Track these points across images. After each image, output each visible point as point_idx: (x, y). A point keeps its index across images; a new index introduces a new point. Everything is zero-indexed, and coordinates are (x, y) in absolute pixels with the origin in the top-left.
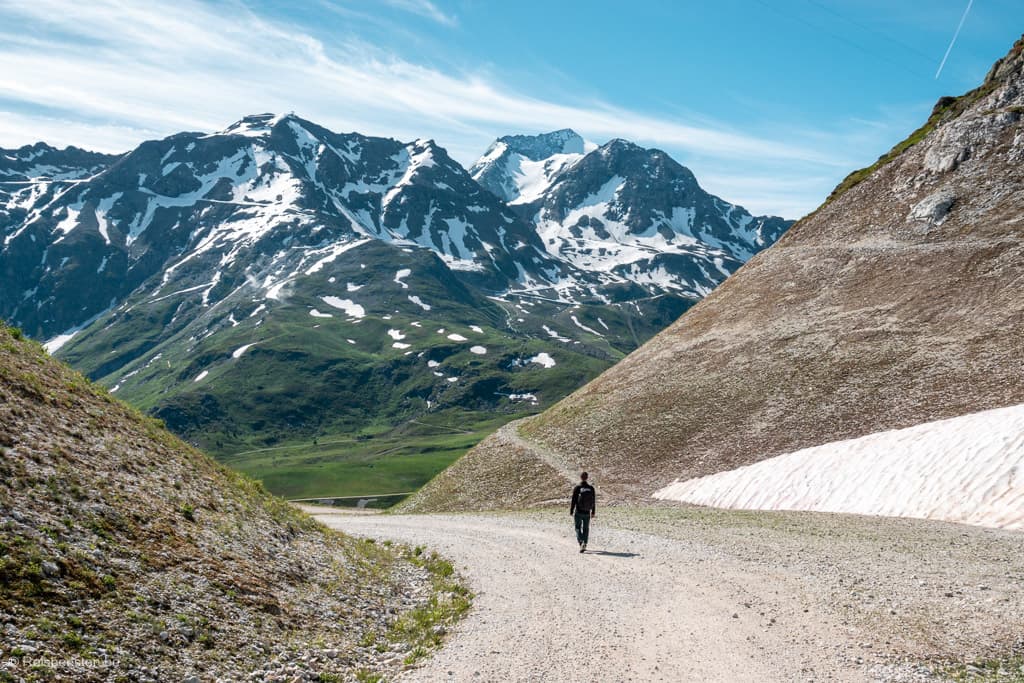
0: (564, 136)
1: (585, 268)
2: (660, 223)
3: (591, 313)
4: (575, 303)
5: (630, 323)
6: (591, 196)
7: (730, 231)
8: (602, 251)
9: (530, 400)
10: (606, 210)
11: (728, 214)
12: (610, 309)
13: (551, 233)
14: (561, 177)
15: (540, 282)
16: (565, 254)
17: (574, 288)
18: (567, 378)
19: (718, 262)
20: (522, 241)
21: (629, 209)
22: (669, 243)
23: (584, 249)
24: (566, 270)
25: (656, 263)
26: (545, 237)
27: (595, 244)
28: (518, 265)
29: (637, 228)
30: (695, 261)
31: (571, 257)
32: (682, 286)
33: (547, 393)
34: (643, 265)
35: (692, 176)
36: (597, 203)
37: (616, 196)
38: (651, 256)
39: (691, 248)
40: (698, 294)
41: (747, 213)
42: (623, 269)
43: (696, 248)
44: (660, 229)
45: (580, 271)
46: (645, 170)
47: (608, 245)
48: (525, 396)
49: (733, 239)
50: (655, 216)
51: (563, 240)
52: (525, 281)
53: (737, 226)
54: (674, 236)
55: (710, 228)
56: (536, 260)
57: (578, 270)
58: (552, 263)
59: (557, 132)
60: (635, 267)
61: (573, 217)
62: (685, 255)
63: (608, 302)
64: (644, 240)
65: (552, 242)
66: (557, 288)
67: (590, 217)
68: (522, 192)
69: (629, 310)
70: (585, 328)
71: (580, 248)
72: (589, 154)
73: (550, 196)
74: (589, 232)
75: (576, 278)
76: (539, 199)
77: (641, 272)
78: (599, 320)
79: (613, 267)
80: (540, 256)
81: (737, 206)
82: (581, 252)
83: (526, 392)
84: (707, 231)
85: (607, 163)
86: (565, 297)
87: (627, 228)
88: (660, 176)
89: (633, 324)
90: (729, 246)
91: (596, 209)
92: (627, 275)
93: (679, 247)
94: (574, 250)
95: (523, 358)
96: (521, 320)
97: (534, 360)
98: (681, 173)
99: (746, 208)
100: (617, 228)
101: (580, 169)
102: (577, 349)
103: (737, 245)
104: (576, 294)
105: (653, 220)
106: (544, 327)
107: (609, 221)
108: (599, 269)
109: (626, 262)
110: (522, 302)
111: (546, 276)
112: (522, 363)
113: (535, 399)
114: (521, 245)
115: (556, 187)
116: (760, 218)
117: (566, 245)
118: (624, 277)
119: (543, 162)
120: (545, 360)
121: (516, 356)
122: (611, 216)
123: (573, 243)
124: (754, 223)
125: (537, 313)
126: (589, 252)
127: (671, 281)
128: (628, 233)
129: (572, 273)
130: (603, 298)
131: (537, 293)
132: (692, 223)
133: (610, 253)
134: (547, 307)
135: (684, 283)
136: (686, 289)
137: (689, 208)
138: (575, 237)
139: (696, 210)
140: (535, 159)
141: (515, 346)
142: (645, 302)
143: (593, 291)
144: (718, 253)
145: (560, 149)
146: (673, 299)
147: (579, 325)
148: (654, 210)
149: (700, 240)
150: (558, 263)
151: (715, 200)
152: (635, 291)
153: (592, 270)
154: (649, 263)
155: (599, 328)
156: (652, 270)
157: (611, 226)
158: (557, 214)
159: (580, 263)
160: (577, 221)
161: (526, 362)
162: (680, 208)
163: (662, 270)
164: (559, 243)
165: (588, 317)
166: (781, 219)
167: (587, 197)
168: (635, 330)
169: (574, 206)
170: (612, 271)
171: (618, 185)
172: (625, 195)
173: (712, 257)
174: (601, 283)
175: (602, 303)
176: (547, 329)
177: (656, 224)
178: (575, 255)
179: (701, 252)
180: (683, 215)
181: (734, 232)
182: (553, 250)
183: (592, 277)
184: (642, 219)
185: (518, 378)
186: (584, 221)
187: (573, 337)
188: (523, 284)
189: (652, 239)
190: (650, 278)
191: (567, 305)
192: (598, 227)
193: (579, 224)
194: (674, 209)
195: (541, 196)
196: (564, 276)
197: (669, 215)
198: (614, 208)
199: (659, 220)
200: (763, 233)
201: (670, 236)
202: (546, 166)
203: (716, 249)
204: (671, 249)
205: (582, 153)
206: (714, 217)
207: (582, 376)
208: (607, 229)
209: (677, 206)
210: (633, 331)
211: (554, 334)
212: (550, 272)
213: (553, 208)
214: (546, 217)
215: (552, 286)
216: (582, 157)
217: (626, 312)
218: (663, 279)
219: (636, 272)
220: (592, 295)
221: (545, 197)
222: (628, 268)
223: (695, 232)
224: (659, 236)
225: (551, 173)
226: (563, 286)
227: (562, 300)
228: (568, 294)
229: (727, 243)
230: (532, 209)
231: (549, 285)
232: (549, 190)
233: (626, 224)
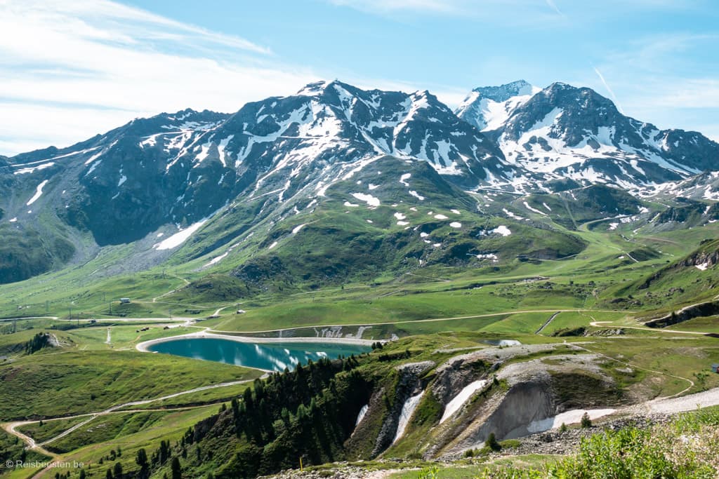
0: (519, 85)
1: (534, 171)
2: (588, 138)
3: (539, 200)
4: (527, 193)
5: (567, 206)
6: (538, 123)
7: (643, 141)
8: (546, 159)
9: (492, 259)
10: (549, 131)
11: (641, 130)
12: (553, 197)
13: (510, 149)
14: (517, 111)
15: (502, 180)
16: (520, 162)
17: (526, 184)
18: (520, 242)
19: (634, 163)
20: (489, 153)
21: (566, 130)
22: (596, 152)
23: (533, 158)
24: (520, 172)
25: (586, 166)
26: (505, 151)
27: (544, 154)
28: (487, 171)
29: (572, 143)
30: (616, 162)
31: (524, 164)
32: (606, 180)
33: (503, 254)
34: (577, 167)
35: (613, 104)
36: (542, 127)
37: (556, 122)
38: (582, 161)
39: (613, 154)
40: (618, 185)
41: (655, 128)
42: (561, 170)
43: (616, 154)
44: (588, 142)
45: (531, 172)
46: (577, 103)
47: (550, 154)
48: (488, 256)
49: (645, 147)
50: (585, 134)
51: (518, 153)
52: (490, 179)
53: (647, 138)
54: (599, 147)
55: (627, 140)
56: (499, 166)
57: (528, 172)
58: (509, 168)
59: (514, 83)
60: (570, 169)
61: (525, 137)
62: (608, 160)
63: (551, 192)
64: (577, 150)
65: (510, 154)
66: (514, 184)
67: (538, 137)
68: (488, 124)
69: (566, 197)
70: (533, 210)
71: (530, 158)
72: (536, 95)
73: (509, 124)
74: (537, 147)
75: (527, 177)
76: (501, 127)
77: (575, 172)
78: (544, 204)
79: (554, 170)
80: (501, 163)
81: (648, 124)
82: (531, 160)
83: (489, 253)
84: (625, 142)
85: (549, 99)
86: (519, 190)
87: (564, 143)
88: (588, 104)
89: (570, 206)
90: (642, 152)
91: (541, 131)
92: (565, 174)
93: (604, 154)
94: (526, 159)
95: (487, 230)
96: (487, 206)
97: (495, 231)
98: (603, 103)
99: (654, 125)
100: (557, 144)
101: (530, 106)
102: (529, 224)
103: (648, 151)
104: (527, 188)
105: (584, 136)
106: (504, 210)
107: (551, 139)
108: (543, 171)
109: (564, 165)
110: (489, 194)
111: (506, 176)
112: (487, 233)
113: (496, 257)
114: (488, 156)
115: (514, 118)
116: (666, 131)
117: (520, 156)
118: (562, 175)
119: (505, 102)
120: (504, 231)
121: (482, 228)
122: (553, 135)
123: (526, 154)
124: (661, 135)
125: (500, 201)
126: (536, 160)
127: (598, 177)
128: (565, 146)
129: (524, 174)
130: (547, 190)
131: (500, 188)
132: (613, 137)
133: (552, 160)
134: (506, 197)
135: (608, 178)
136: (609, 182)
137: (611, 127)
138: (527, 150)
139: (617, 128)
140: (499, 102)
141: (481, 222)
142: (578, 191)
143: (540, 185)
144: (634, 156)
145: (516, 93)
146: (600, 188)
147: (530, 208)
148: (584, 130)
149: (619, 149)
150: (515, 167)
151: (630, 120)
152: (571, 184)
153: (539, 171)
154: (581, 165)
155: (545, 210)
156: (583, 170)
157: (552, 142)
158: (514, 136)
159: (530, 167)
160: (528, 140)
161: (489, 232)
162: (604, 127)
163: (591, 169)
164: (515, 155)
165: (537, 200)
166: (683, 131)
167: (535, 123)
168: (571, 210)
169: (526, 130)
170: (554, 172)
171: (557, 113)
172: (563, 121)
173: (628, 160)
174: (546, 180)
175: (547, 193)
176: (506, 211)
177: (586, 139)
178: (527, 163)
179: (621, 157)
180: (606, 132)
181: (645, 142)
182: (511, 160)
183: (540, 176)
184: (575, 136)
185: (484, 243)
186: (533, 140)
187: (525, 216)
188: (489, 182)
189: (583, 149)
190: (582, 175)
191: (521, 195)
192: (543, 142)
193: (529, 142)
194: (599, 128)
195: (503, 125)
196: (519, 176)
197: (596, 132)
198: (555, 130)
199: (588, 136)
200: (668, 141)
201: (596, 146)
202: (506, 105)
203: (632, 154)
204: (599, 155)
205: (531, 95)
206: (629, 131)
207: (531, 242)
208: (549, 144)
209: (601, 126)
210: (570, 212)
211: (511, 214)
212: (508, 174)
213: (511, 132)
214: (506, 139)
215: (510, 183)
216: (531, 97)
217: (564, 198)
218: (592, 176)
219: (572, 172)
220: (539, 188)
221: (506, 125)
222: (566, 169)
223: (615, 143)
224: (588, 147)
225: (510, 110)
226: (518, 183)
227: (517, 192)
228: (522, 188)
229: (640, 150)
230: (496, 134)
231: (508, 182)
232: (508, 120)
233: (564, 140)
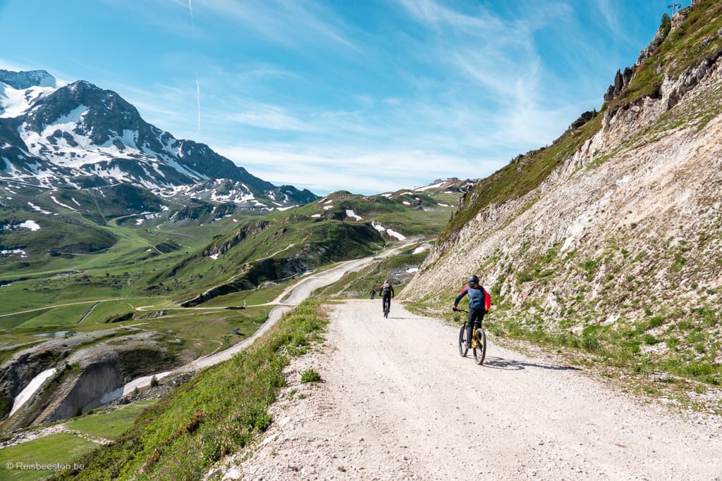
0: (41, 75)
1: (60, 165)
2: (113, 139)
3: (67, 195)
4: (53, 188)
5: (96, 203)
6: (63, 117)
7: (162, 147)
8: (73, 155)
9: (19, 254)
10: (75, 127)
11: (160, 137)
12: (82, 192)
13: (32, 140)
14: (39, 102)
15: (24, 172)
16: (44, 155)
17: (52, 178)
18: (51, 237)
19: (155, 166)
20: (8, 143)
21: (92, 128)
22: (121, 152)
23: (59, 152)
24: (45, 166)
25: (113, 164)
26: (28, 142)
27: (68, 150)
28: (6, 160)
29: (98, 141)
30: (140, 164)
31: (49, 157)
32: (131, 179)
33: (34, 248)
34: (104, 165)
35: (136, 110)
36: (68, 122)
37: (82, 119)
38: (109, 160)
39: (137, 156)
40: (143, 185)
41: (173, 138)
42: (88, 167)
43: (140, 156)
44: (114, 143)
45: (57, 166)
46: (103, 104)
47: (76, 150)
48: (15, 251)
49: (164, 153)
50: (111, 134)
51: (42, 145)
52: (11, 170)
53: (166, 145)
54: (124, 148)
55: (149, 144)
56: (21, 157)
57: (55, 166)
58: (33, 160)
59: (35, 71)
60: (97, 166)
61: (50, 130)
62: (133, 161)
63: (79, 188)
64: (103, 149)
65: (33, 146)
66: (39, 177)
67: (63, 131)
68: (6, 110)
69: (95, 194)
70: (62, 204)
71: (56, 152)
72: (61, 88)
73: (30, 114)
74: (62, 142)
75: (53, 171)
76: (22, 116)
77: (102, 170)
78: (73, 199)
79: (81, 165)
80: (23, 155)
81: (166, 132)
82: (57, 154)
83: (16, 248)
84: (147, 146)
85: (75, 96)
86: (45, 183)
87: (91, 141)
88: (114, 108)
89: (98, 202)
90: (162, 156)
91: (68, 126)
92: (92, 171)
93: (128, 155)
94: (51, 152)
95: (13, 224)
96: (10, 198)
97: (22, 225)
98: (127, 108)
99: (171, 134)
100: (83, 140)
101: (53, 99)
102: (56, 218)
103: (166, 156)
104: (54, 182)
105: (110, 136)
106: (29, 203)
107: (77, 135)
108: (71, 166)
109: (91, 162)
110: (10, 186)
111: (29, 169)
112: (12, 228)
113: (24, 253)
114: (8, 145)
115: (36, 108)
116: (180, 141)
117: (44, 149)
118: (90, 172)
119: (25, 91)
120: (32, 225)
121: (7, 222)
122: (78, 131)
123: (50, 147)
124: (177, 144)
125: (24, 193)
126: (62, 154)
127: (124, 176)
128: (91, 144)
129: (50, 168)
130: (75, 185)
131: (23, 180)
132: (137, 140)
133: (79, 156)
134: (31, 190)
135: (133, 178)
136: (134, 181)
137: (134, 130)
138: (51, 143)
139: (140, 133)
140: (17, 88)
141: (5, 215)
142: (107, 188)
143: (67, 180)
144: (155, 160)
145: (38, 83)
146: (126, 187)
147: (58, 202)
148: (110, 130)
149: (142, 152)
150: (40, 160)
151: (152, 127)
152: (98, 181)
153: (66, 166)
154: (108, 164)
155: (73, 205)
156: (110, 168)
157: (78, 138)
158: (37, 128)
159: (56, 161)
160: (52, 133)
161: (15, 227)
162: (128, 130)
163: (117, 169)
164: (39, 147)
165: (66, 194)
166: (194, 142)
167: (60, 117)
168: (100, 206)
169: (50, 123)
170: (81, 168)
171: (83, 112)
172: (88, 119)
173: (151, 163)
174: (73, 175)
175: (75, 188)
176: (32, 205)
177: (112, 139)
178: (52, 156)
179: (144, 159)
180: (130, 135)
181: (164, 148)
182: (35, 152)
183: (67, 171)
184: (101, 135)
185: (10, 238)
186: (58, 134)
187: (53, 210)
188: (10, 173)
189: (109, 148)
190: (109, 173)
191: (48, 189)
192: (69, 138)
193: (53, 135)
194: (124, 131)
195: (24, 114)
196: (44, 169)
197: (121, 134)
198: (80, 127)
199: (114, 137)
200: (183, 150)
201: (121, 147)
202: (27, 93)
203: (154, 158)
204: (124, 156)
205: (54, 88)
206: (151, 137)
207: (62, 236)
208: (75, 140)
209: (126, 129)
210: (98, 208)
211: (38, 208)
212: (31, 166)
213: (33, 123)
214: (27, 129)
215: (34, 175)
216: (56, 90)
217: (93, 194)
218: (118, 175)
219: (99, 169)
220: (66, 183)
221: (26, 115)
222: (93, 166)
223: (139, 146)
224: (114, 147)
225: (31, 99)
226: (44, 176)
227: (42, 186)
228: (47, 181)
229: (160, 155)
230: (17, 122)
231: (31, 175)
232: (30, 110)
233: (90, 138)
